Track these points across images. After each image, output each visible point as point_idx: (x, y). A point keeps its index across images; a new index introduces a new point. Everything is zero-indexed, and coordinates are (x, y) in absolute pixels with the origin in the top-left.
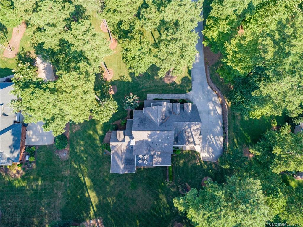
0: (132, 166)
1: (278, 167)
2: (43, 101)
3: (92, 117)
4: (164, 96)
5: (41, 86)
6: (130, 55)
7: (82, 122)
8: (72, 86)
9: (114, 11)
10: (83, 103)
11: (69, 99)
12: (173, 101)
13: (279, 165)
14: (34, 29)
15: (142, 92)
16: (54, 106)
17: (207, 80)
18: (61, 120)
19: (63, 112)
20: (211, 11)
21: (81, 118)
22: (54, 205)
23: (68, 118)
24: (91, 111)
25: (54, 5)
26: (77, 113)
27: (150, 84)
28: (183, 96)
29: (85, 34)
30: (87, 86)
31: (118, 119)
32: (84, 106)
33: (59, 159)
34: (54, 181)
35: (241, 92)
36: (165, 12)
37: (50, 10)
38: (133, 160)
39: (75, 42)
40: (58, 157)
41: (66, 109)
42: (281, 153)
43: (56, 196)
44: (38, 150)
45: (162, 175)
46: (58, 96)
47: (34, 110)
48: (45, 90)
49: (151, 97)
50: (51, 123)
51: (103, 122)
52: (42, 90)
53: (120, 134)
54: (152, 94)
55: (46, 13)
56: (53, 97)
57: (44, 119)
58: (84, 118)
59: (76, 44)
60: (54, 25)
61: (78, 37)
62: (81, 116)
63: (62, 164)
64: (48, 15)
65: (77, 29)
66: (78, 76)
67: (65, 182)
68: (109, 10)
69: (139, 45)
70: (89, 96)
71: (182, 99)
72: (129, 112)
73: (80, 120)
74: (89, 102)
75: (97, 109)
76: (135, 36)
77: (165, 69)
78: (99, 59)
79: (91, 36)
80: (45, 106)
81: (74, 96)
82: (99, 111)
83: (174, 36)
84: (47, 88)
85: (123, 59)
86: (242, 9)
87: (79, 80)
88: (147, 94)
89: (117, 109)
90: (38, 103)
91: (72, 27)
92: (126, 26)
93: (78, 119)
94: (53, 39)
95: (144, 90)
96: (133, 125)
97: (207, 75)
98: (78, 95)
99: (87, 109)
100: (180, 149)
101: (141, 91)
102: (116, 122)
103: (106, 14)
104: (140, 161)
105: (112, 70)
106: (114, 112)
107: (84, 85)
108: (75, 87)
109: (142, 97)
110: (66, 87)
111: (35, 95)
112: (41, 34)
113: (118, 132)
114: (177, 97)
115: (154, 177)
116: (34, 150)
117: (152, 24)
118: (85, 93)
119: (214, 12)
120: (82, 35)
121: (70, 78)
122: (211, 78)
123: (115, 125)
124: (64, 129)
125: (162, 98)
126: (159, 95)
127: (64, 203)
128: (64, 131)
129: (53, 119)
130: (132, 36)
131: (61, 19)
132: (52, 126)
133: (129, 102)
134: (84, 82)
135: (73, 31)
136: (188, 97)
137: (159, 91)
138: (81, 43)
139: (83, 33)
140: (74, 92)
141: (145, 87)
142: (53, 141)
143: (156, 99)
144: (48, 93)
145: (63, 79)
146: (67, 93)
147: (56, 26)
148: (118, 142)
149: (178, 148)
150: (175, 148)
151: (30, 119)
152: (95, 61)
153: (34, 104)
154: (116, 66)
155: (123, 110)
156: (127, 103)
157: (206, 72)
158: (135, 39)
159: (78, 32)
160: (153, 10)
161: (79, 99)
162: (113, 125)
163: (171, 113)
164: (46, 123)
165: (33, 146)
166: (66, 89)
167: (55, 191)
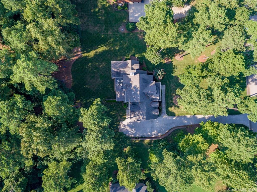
0: (116, 75)
1: (119, 160)
2: (159, 16)
3: (149, 47)
4: (164, 97)
5: (168, 14)
6: (192, 70)
7: (145, 40)
8: (169, 33)
9: (220, 58)
10: (157, 41)
11: (160, 32)
12: (160, 102)
13: (120, 161)
14: (208, 5)
15: (167, 82)
16: (155, 23)
17: (176, 127)
18: (147, 28)
19: (151, 28)
20: (223, 124)
21: (148, 40)
22: (90, 25)
23: (148, 32)
24: (153, 46)
25: (222, 18)
26: (151, 37)
27: (173, 87)
28: (164, 110)
29: (203, 39)
30: (168, 43)
31: (147, 66)
32: (156, 41)
33: (119, 26)
34: (105, 24)
35: (167, 145)
36: (218, 90)
37: (219, 16)
38: (120, 76)
39: (198, 33)
40: (121, 26)
41: (154, 30)
42: (128, 162)
43: (95, 26)
44: (125, 12)
45: (110, 96)
46: (162, 25)
47: (153, 11)
48: (166, 17)
49: (163, 87)
50: (145, 22)
51: (145, 55)
52: (165, 15)
53: (137, 66)
54: (165, 88)
55: (217, 13)
56: (161, 22)
57: (147, 17)
58: (148, 42)
59: (197, 34)
60: (209, 18)
61: (201, 35)
62: (149, 40)
63: (116, 28)
64: (215, 15)
65: (206, 34)
66: (175, 37)
67: (104, 31)
68: (221, 55)
69: (198, 76)
70: (162, 44)
71: (161, 109)
72: (152, 73)
73: (147, 39)
74: (158, 45)
75: (154, 50)
76: (204, 73)
77: (182, 94)
78: (188, 49)
79: (203, 43)
80: (155, 17)
81: (162, 34)
82: (152, 52)
83: (202, 97)
84: (167, 18)
85: (189, 66)
86: (223, 143)
87: (172, 37)
88: (165, 85)
89: (154, 64)
90: (157, 13)
91: (208, 31)
92: (211, 67)
93: (147, 38)
94: (200, 19)
95: (168, 82)
96: (143, 75)
97: (179, 126)
98: (162, 37)
99: (154, 43)
100: (127, 107)
101: (167, 80)
102: (145, 64)
103: (218, 53)
104: (119, 81)
105: (182, 59)
106: (152, 62)
107: (169, 41)
108: (168, 35)
109: (163, 81)
110: (168, 30)
111: (162, 11)
112: (204, 10)
113: (138, 65)
114: (163, 106)
115: (108, 91)
116: (125, 9)
117: (211, 83)
118: (164, 42)
119: (222, 126)
120: (202, 37)
121: (173, 32)
122: (177, 129)
123: (143, 63)
124: (141, 30)
125: (162, 96)
126: (165, 93)
127: (91, 32)
128: (139, 30)
129: (147, 23)
130: (204, 71)
131: (213, 23)
132: (143, 22)
133: (159, 72)
134: (171, 40)
135: (205, 31)
136: (163, 114)
137: (167, 93)
138: (197, 37)
139: (204, 38)
140: (164, 35)
141: (170, 83)
142: (131, 22)
143: (161, 91)
144: (163, 19)
145: (173, 27)
146: (164, 30)
147: (209, 20)
148: (132, 66)
149: (128, 106)
150: (128, 104)
151: (147, 8)
152: (186, 47)
153: (157, 10)
154: (185, 62)
155: (153, 68)
156: (158, 71)
157: (182, 126)
158: (202, 72)
159: (204, 34)
160: (220, 83)
161: (160, 38)
162: (143, 62)
163: (151, 101)
164: (144, 18)
165: (128, 8)
166: (166, 29)
167: (98, 25)
